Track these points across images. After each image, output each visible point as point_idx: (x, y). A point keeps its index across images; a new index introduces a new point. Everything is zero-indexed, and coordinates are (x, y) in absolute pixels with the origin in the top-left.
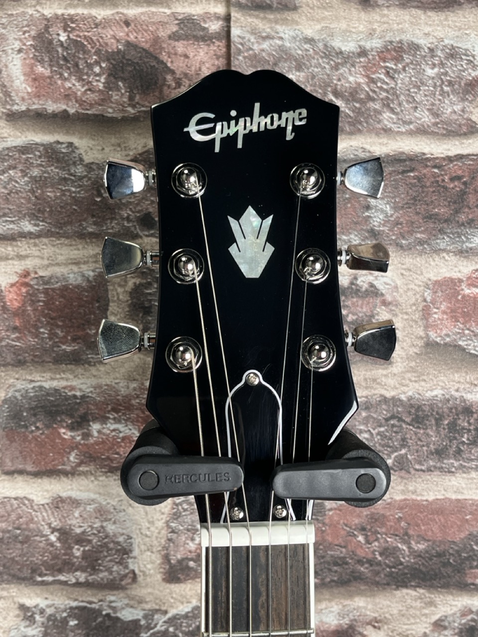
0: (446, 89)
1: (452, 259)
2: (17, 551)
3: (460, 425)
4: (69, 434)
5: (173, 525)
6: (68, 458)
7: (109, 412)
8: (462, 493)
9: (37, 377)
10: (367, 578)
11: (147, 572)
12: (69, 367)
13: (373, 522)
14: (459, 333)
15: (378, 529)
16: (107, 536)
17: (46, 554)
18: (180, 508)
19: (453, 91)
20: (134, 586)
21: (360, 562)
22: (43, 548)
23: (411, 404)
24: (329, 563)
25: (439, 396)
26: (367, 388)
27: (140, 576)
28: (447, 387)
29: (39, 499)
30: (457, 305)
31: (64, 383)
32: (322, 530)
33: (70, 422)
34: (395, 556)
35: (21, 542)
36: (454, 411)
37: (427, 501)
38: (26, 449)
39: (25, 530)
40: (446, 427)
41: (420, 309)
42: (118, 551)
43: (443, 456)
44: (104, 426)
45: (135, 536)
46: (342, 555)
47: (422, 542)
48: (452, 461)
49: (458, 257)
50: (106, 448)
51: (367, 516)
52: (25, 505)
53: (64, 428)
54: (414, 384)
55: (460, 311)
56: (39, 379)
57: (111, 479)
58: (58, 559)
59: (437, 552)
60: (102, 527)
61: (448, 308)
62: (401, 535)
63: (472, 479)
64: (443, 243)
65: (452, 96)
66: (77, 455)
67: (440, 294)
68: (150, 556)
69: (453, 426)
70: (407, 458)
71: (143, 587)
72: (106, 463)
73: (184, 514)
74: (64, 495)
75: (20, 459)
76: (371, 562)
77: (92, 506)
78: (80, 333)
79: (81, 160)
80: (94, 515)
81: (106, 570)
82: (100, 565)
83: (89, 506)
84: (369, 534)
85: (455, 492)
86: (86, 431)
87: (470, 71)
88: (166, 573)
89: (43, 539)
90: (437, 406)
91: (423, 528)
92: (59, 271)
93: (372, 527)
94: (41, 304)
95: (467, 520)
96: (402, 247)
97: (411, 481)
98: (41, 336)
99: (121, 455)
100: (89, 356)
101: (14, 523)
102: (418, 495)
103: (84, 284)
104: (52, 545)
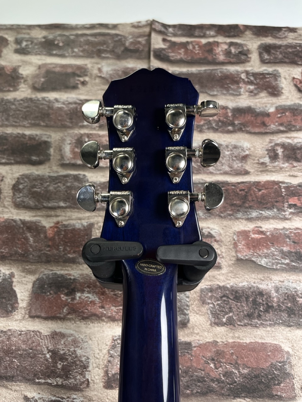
0: (234, 159)
1: (244, 222)
2: (28, 363)
3: (258, 301)
4: (65, 297)
5: (111, 352)
6: (63, 310)
7: (85, 288)
8: (264, 339)
9: (54, 268)
10: (217, 391)
11: (95, 381)
12: (70, 264)
13: (218, 356)
14: (252, 255)
15: (221, 360)
16: (76, 357)
17: (43, 366)
18: (116, 342)
19: (237, 160)
20: (87, 389)
21: (212, 380)
22: (42, 362)
23: (232, 290)
24: (195, 380)
25: (246, 286)
26: (210, 281)
27: (91, 383)
28: (249, 281)
29: (45, 332)
30: (249, 242)
31: (66, 272)
32: (191, 359)
33: (66, 291)
34: (231, 377)
35: (31, 357)
36: (254, 293)
37: (246, 343)
38: (43, 305)
39: (35, 350)
40: (251, 302)
41: (232, 243)
42: (81, 366)
43: (251, 318)
44: (82, 294)
45: (91, 358)
46: (202, 376)
47: (246, 369)
48: (256, 321)
49: (247, 221)
50: (82, 306)
51: (215, 351)
52: (37, 335)
53: (63, 294)
54: (233, 279)
55: (251, 244)
56: (55, 269)
57: (82, 323)
58: (49, 369)
59: (255, 375)
60: (75, 351)
61: (246, 243)
62: (234, 364)
63: (269, 331)
64: (239, 215)
65: (236, 161)
66: (67, 309)
67: (241, 237)
68: (98, 371)
69: (254, 302)
70: (233, 318)
71: (92, 390)
72: (81, 314)
73: (118, 346)
74: (58, 330)
75: (39, 310)
76: (219, 381)
77: (71, 338)
78: (77, 249)
79: (88, 181)
80: (71, 343)
81: (73, 378)
82: (70, 374)
83: (69, 338)
84: (216, 363)
85: (260, 338)
86: (73, 296)
87: (243, 153)
88: (105, 382)
89: (43, 356)
90: (245, 290)
91: (245, 360)
92: (72, 222)
93: (218, 358)
94: (62, 236)
95: (269, 355)
96: (221, 217)
97: (236, 331)
98: (60, 250)
99: (89, 311)
100: (80, 260)
101: (29, 346)
102: (240, 340)
103: (82, 228)
104: (47, 360)
